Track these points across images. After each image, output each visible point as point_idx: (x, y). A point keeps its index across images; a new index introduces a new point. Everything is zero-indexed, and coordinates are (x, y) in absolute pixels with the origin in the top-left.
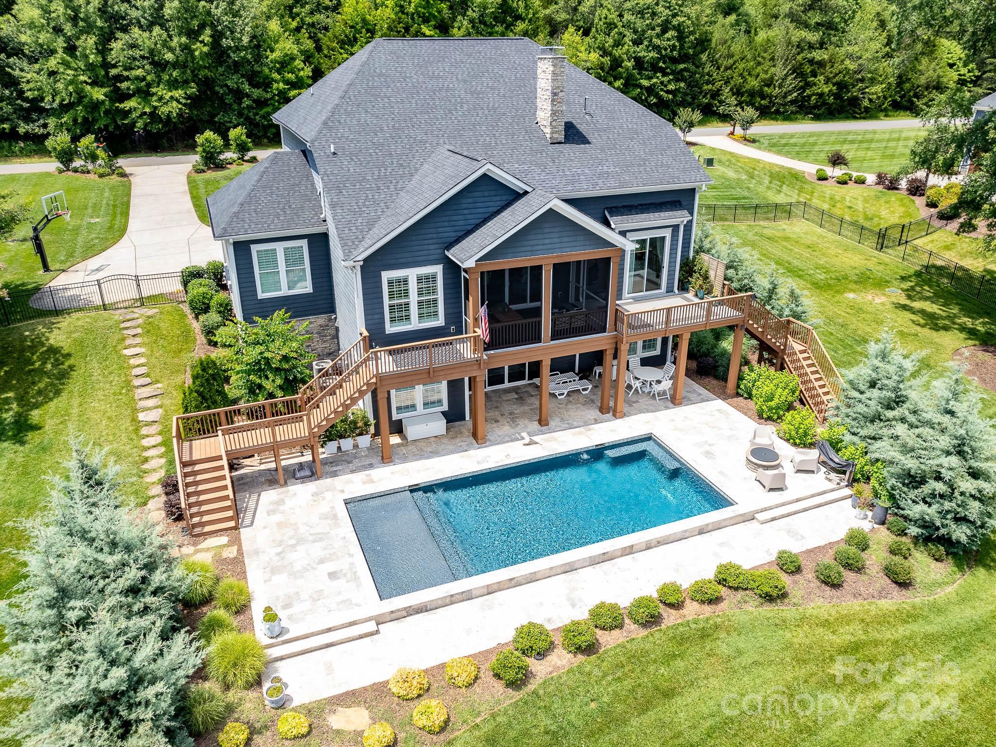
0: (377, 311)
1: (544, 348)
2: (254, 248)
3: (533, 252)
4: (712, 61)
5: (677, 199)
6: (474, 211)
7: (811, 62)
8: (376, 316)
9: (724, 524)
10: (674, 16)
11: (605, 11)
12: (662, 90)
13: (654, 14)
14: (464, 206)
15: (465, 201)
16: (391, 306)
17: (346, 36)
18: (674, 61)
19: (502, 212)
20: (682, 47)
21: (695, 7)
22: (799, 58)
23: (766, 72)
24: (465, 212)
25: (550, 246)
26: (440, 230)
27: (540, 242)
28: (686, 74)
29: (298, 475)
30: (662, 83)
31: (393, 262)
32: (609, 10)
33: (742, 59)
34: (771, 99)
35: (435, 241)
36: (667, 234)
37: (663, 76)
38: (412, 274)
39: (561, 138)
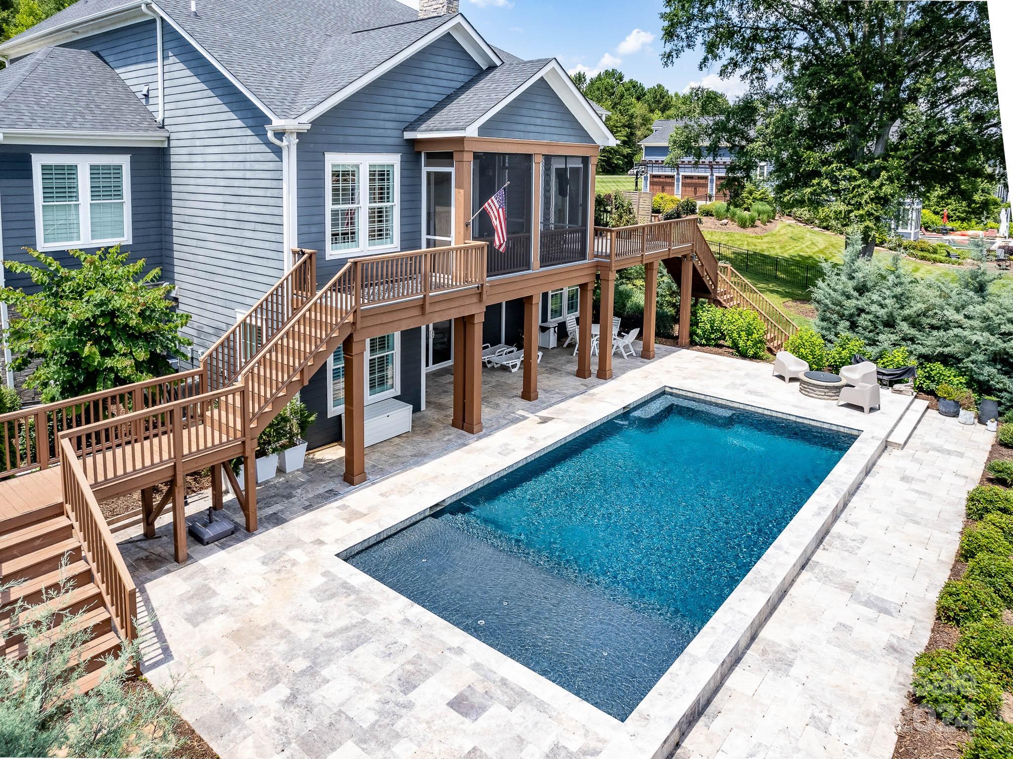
0: (316, 219)
2: (38, 160)
6: (436, 82)
8: (314, 229)
16: (335, 213)
19: (469, 88)
26: (400, 101)
29: (209, 533)
35: (393, 116)
38: (364, 163)
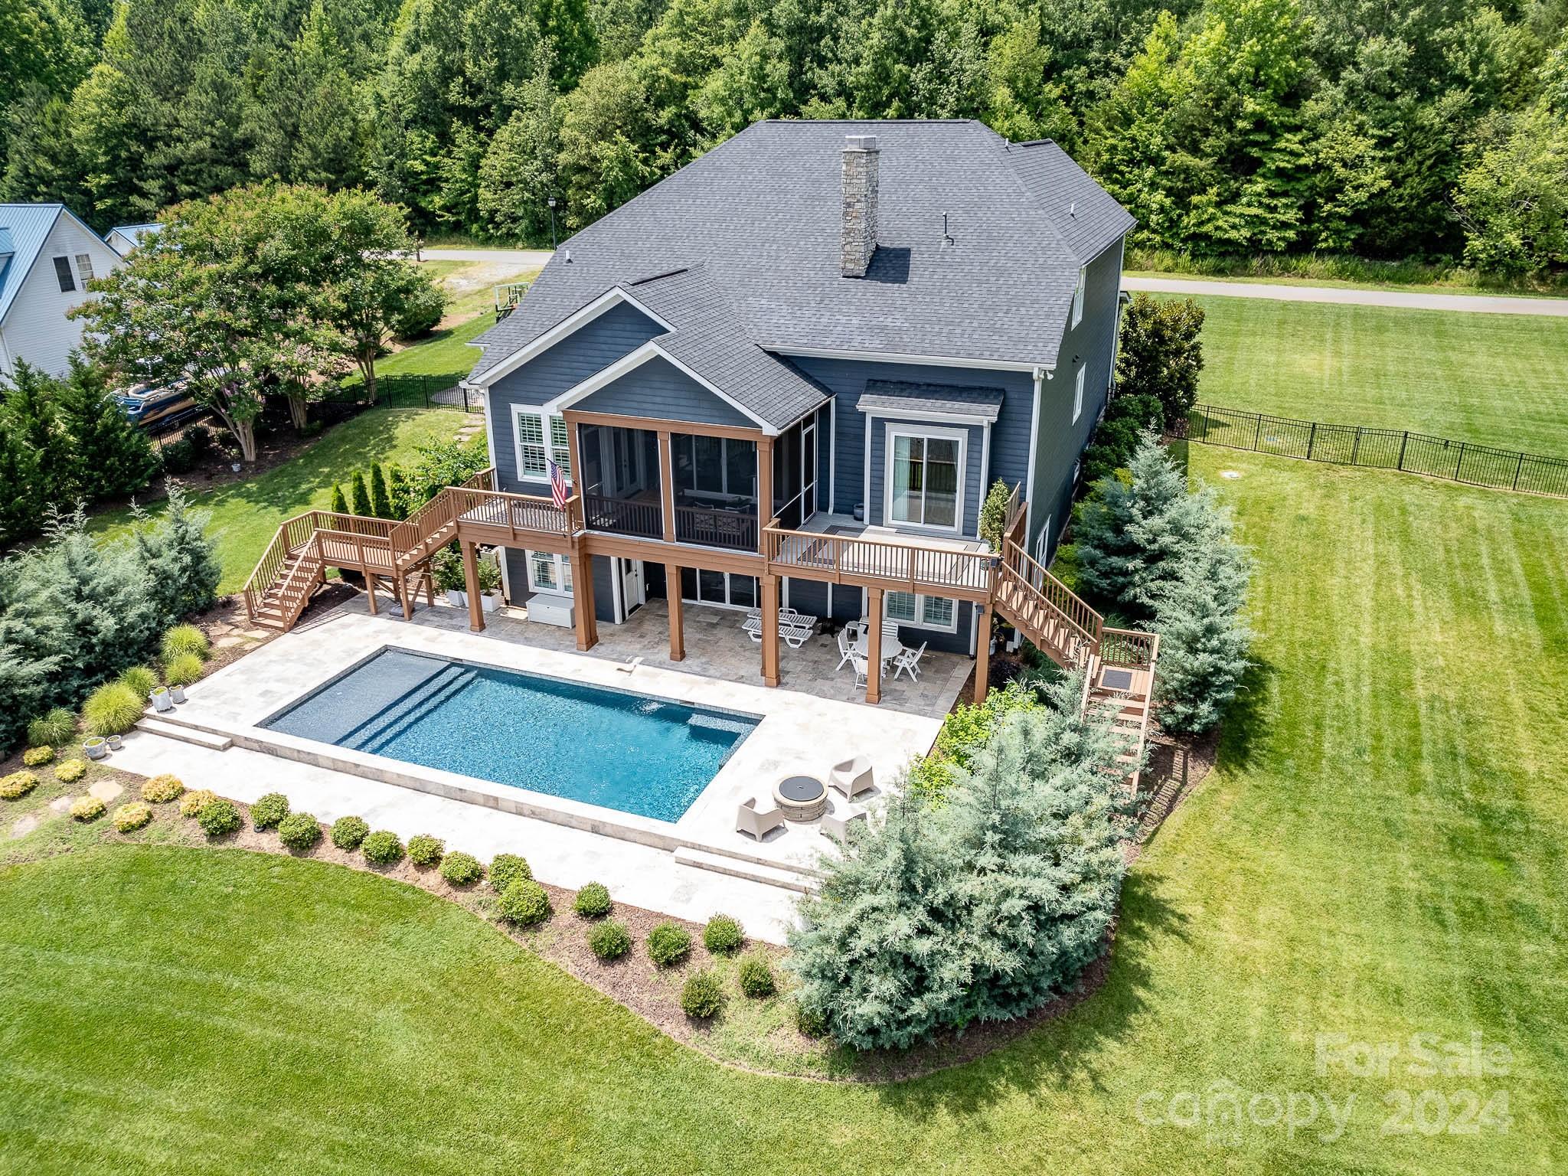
1: (664, 548)
3: (644, 411)
5: (1001, 386)
6: (613, 347)
8: (508, 457)
9: (632, 836)
14: (602, 339)
15: (602, 332)
16: (524, 449)
24: (604, 347)
25: (662, 407)
27: (648, 399)
31: (532, 395)
36: (961, 438)
38: (544, 412)
39: (861, 269)
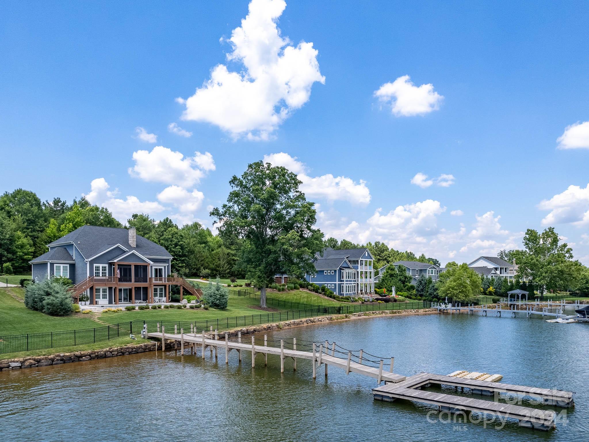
0: (93, 273)
1: (132, 284)
2: (55, 265)
4: (196, 258)
5: (165, 261)
6: (115, 254)
7: (234, 260)
10: (179, 242)
11: (153, 238)
12: (176, 266)
13: (171, 241)
15: (114, 251)
16: (96, 272)
17: (47, 240)
18: (180, 256)
20: (183, 252)
21: (187, 240)
22: (229, 258)
23: (217, 263)
24: (113, 254)
25: (133, 261)
26: (108, 256)
27: (131, 259)
28: (185, 261)
30: (176, 264)
31: (96, 262)
32: (154, 238)
33: (207, 258)
34: (220, 272)
35: (107, 259)
36: (163, 268)
37: (176, 261)
38: (101, 266)
39: (135, 247)
